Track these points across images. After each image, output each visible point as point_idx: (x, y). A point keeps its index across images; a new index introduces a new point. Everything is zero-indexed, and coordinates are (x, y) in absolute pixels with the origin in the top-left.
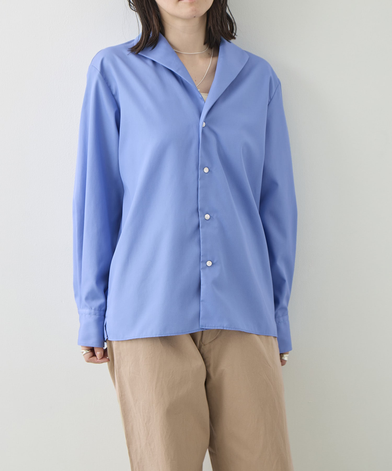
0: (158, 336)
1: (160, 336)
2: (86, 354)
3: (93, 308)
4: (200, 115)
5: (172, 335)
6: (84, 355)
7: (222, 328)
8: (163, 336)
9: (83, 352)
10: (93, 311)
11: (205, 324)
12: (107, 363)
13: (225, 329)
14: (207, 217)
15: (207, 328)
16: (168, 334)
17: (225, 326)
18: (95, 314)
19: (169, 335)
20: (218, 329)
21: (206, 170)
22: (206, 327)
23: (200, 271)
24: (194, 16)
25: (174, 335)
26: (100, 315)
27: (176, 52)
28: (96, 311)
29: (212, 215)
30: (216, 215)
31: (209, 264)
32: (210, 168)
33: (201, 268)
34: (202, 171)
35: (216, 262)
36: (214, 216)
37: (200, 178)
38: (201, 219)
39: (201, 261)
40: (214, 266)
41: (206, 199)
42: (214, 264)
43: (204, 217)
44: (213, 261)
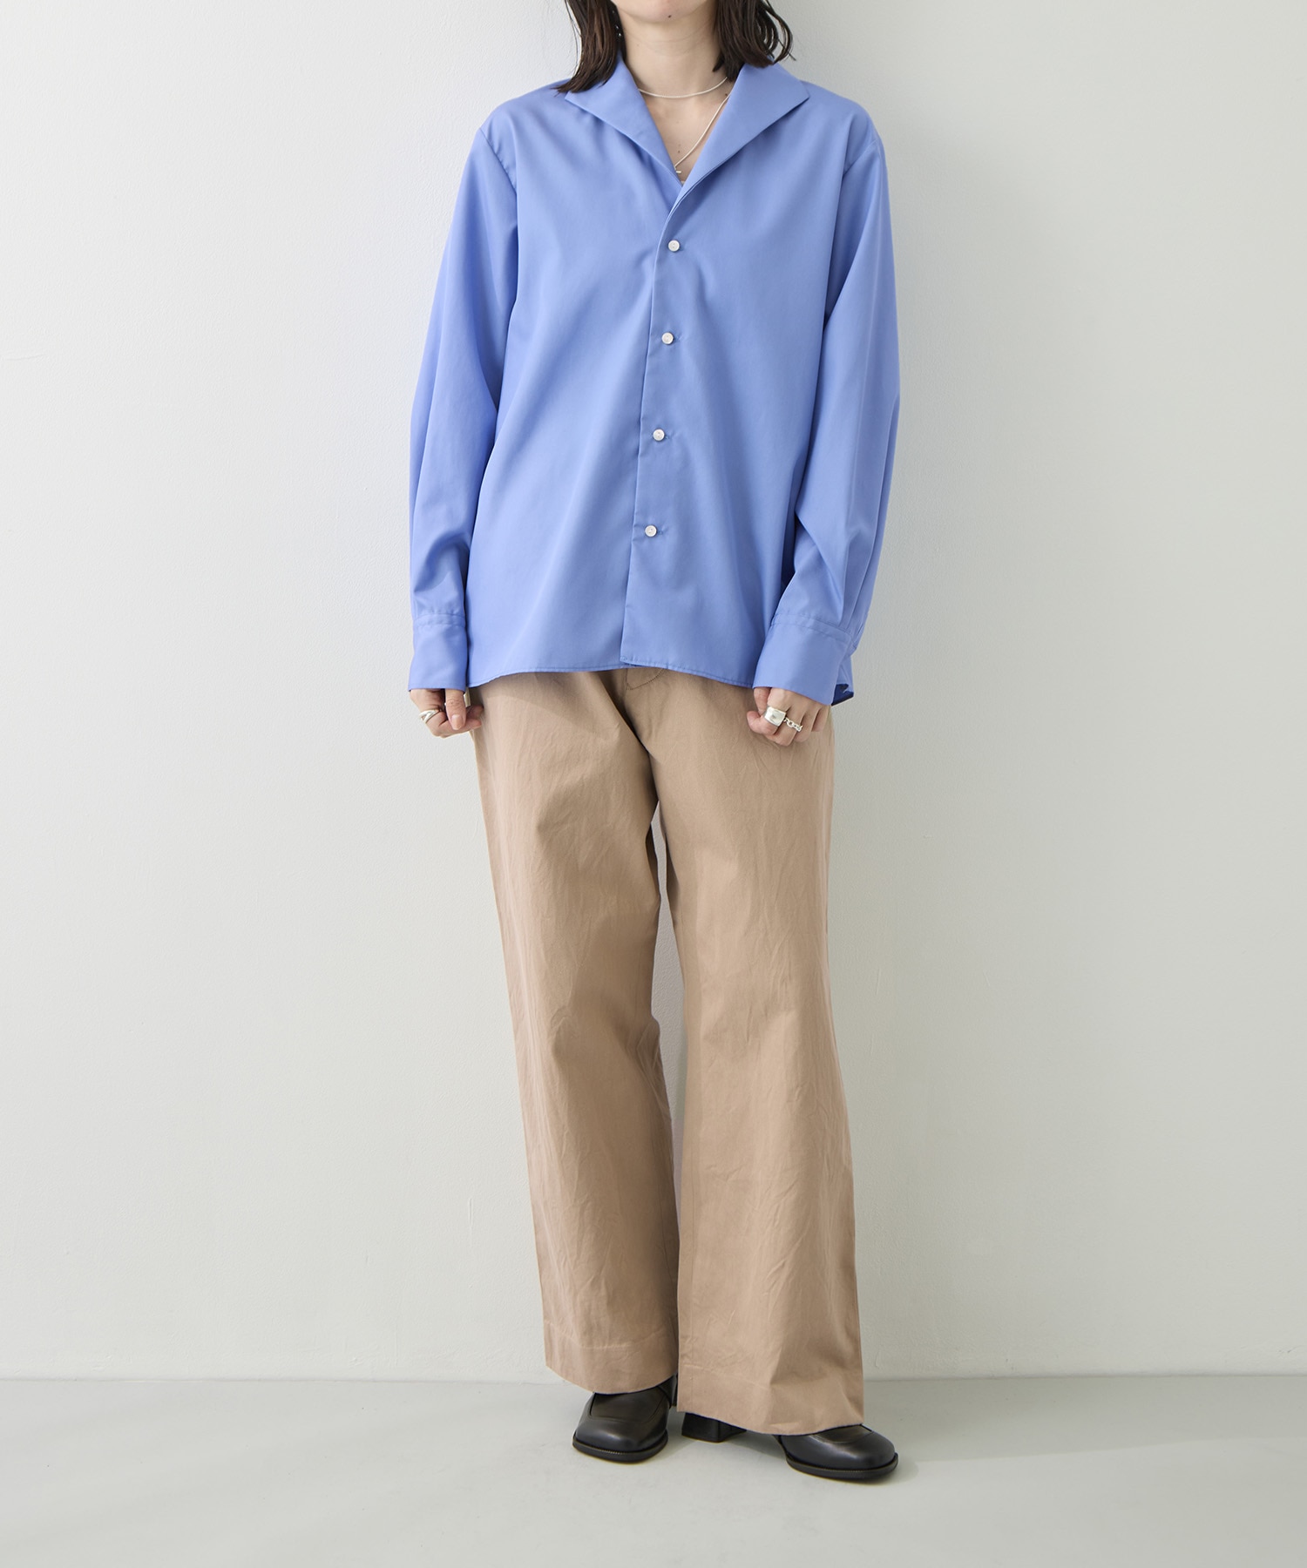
0: (534, 670)
1: (538, 670)
3: (436, 611)
5: (562, 671)
7: (664, 667)
8: (545, 670)
9: (423, 717)
11: (629, 654)
12: (468, 732)
13: (670, 668)
15: (634, 663)
16: (554, 667)
18: (441, 622)
19: (557, 670)
20: (657, 666)
21: (667, 338)
22: (632, 660)
23: (631, 545)
24: (669, 14)
25: (567, 671)
26: (451, 622)
27: (641, 92)
29: (670, 434)
30: (677, 435)
31: (651, 531)
32: (676, 336)
33: (633, 537)
34: (658, 341)
35: (667, 530)
36: (673, 434)
37: (651, 355)
38: (642, 439)
39: (635, 523)
40: (660, 536)
41: (660, 399)
42: (663, 533)
43: (652, 434)
44: (660, 527)
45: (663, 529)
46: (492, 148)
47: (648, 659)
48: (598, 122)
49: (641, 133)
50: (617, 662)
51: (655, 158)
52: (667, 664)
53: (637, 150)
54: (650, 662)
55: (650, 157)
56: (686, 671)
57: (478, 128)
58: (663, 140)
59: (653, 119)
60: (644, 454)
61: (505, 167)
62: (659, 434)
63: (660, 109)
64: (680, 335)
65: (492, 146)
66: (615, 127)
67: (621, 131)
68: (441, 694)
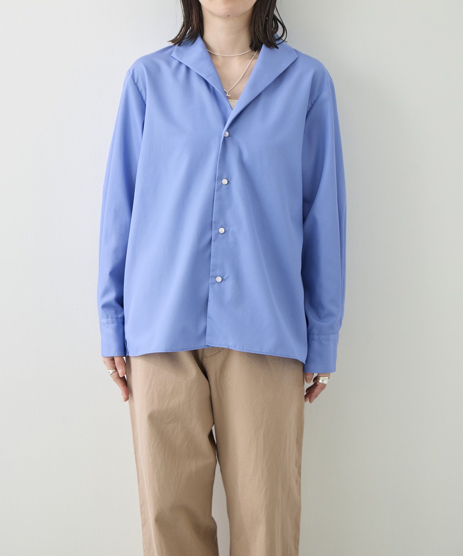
1: (166, 351)
2: (112, 374)
3: (110, 317)
4: (225, 124)
6: (111, 375)
7: (227, 347)
9: (109, 372)
10: (110, 320)
11: (210, 341)
13: (230, 348)
14: (222, 231)
17: (230, 345)
18: (113, 323)
20: (223, 347)
21: (225, 182)
22: (211, 344)
23: (209, 287)
24: (228, 15)
26: (118, 323)
27: (209, 52)
28: (114, 319)
29: (227, 230)
30: (231, 230)
31: (219, 279)
32: (229, 180)
33: (210, 283)
34: (220, 183)
35: (227, 278)
36: (229, 230)
37: (217, 190)
38: (214, 233)
39: (210, 276)
40: (223, 282)
41: (222, 211)
42: (225, 280)
43: (219, 230)
44: (224, 276)
45: (225, 278)
46: (134, 80)
47: (219, 344)
48: (188, 69)
49: (209, 75)
50: (203, 345)
51: (216, 88)
52: (228, 346)
53: (207, 84)
54: (220, 345)
55: (213, 88)
56: (237, 350)
57: (128, 70)
58: (220, 79)
59: (215, 67)
60: (214, 241)
61: (140, 91)
62: (222, 230)
63: (219, 62)
64: (231, 180)
65: (134, 79)
66: (196, 72)
67: (199, 74)
68: (113, 359)
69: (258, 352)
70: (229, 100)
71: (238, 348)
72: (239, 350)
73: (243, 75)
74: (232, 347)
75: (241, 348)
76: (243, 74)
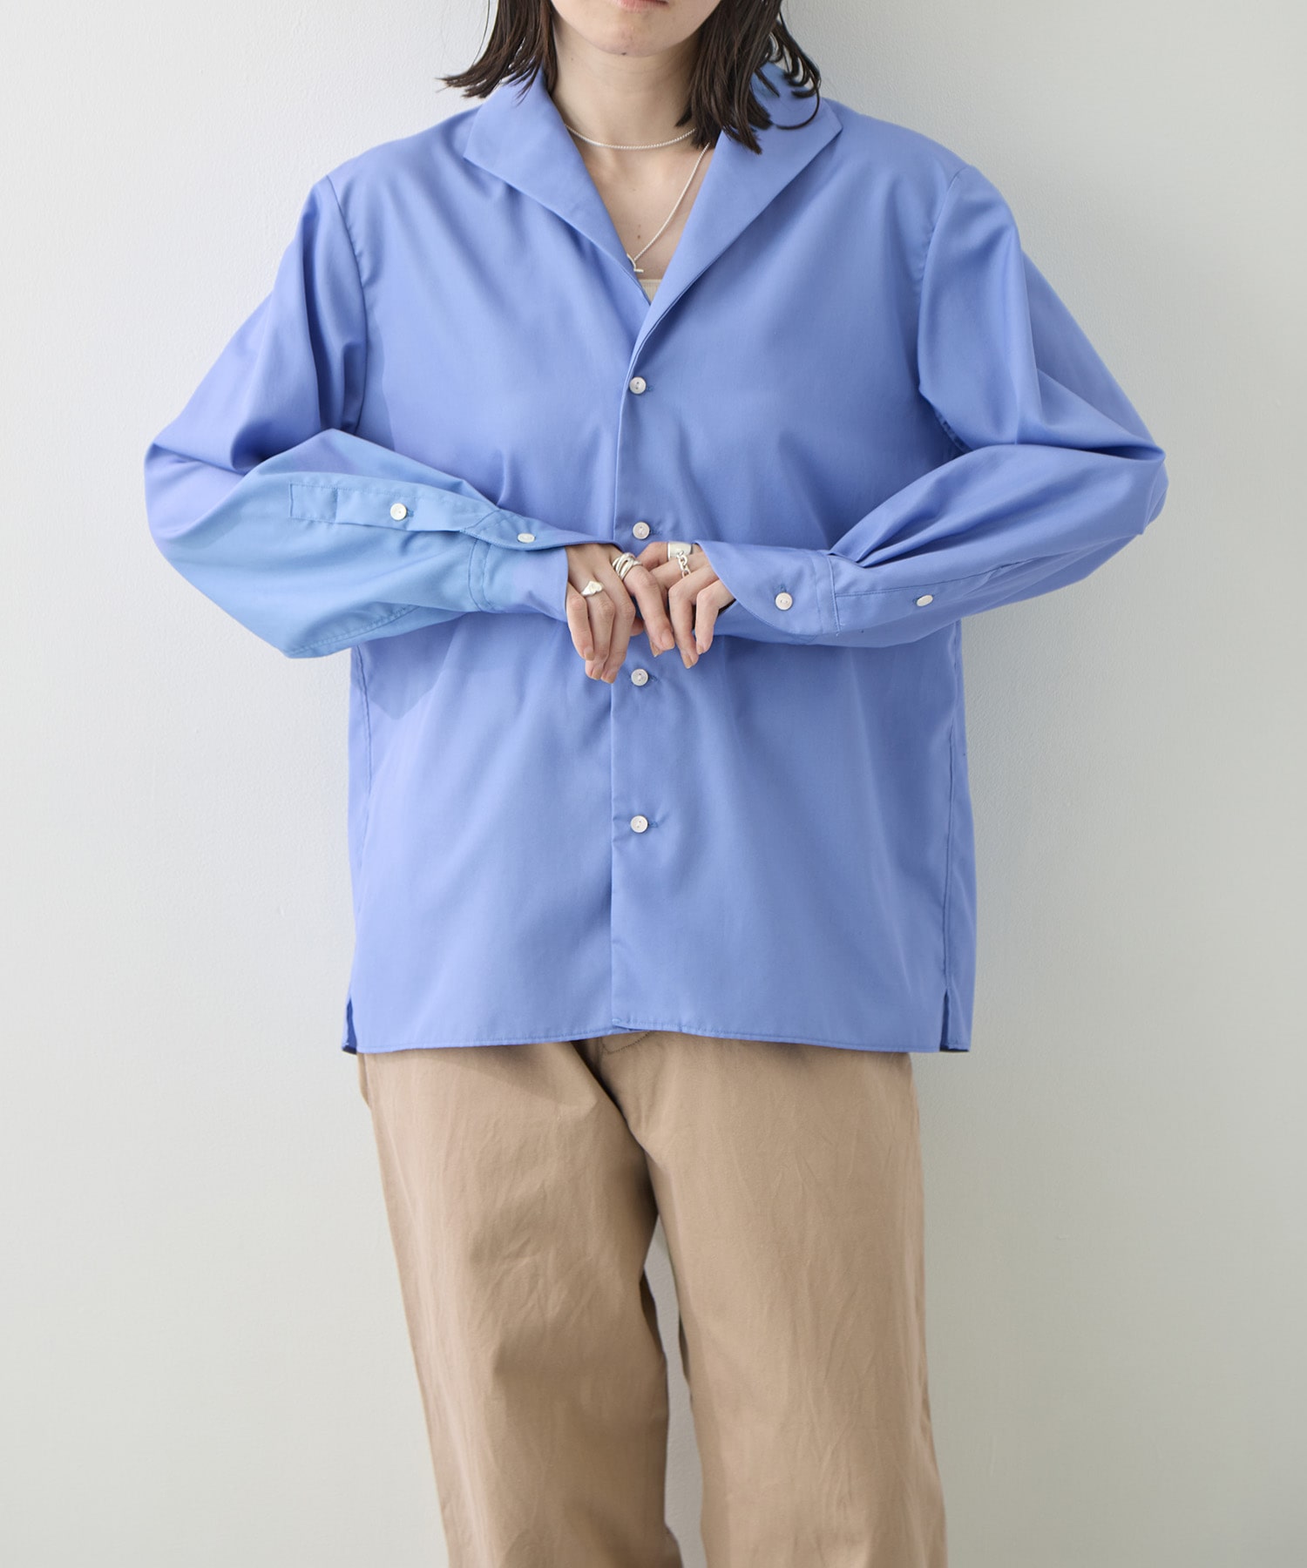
15: (632, 1026)
23: (611, 845)
27: (572, 135)
29: (655, 674)
30: (667, 674)
31: (639, 824)
32: (654, 526)
33: (613, 838)
35: (663, 820)
38: (615, 686)
39: (613, 812)
40: (653, 830)
42: (657, 827)
43: (630, 677)
44: (653, 815)
45: (658, 818)
47: (651, 1019)
48: (512, 192)
49: (578, 207)
51: (601, 248)
52: (680, 1025)
53: (574, 235)
54: (655, 1023)
55: (593, 246)
56: (707, 1034)
58: (614, 222)
59: (593, 183)
60: (618, 708)
63: (607, 163)
64: (659, 523)
66: (540, 202)
67: (544, 204)
69: (770, 1036)
70: (641, 281)
71: (709, 1027)
72: (713, 1035)
73: (677, 205)
74: (690, 1027)
75: (720, 1029)
76: (679, 201)
